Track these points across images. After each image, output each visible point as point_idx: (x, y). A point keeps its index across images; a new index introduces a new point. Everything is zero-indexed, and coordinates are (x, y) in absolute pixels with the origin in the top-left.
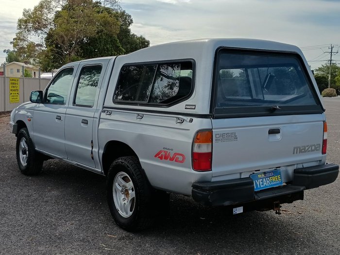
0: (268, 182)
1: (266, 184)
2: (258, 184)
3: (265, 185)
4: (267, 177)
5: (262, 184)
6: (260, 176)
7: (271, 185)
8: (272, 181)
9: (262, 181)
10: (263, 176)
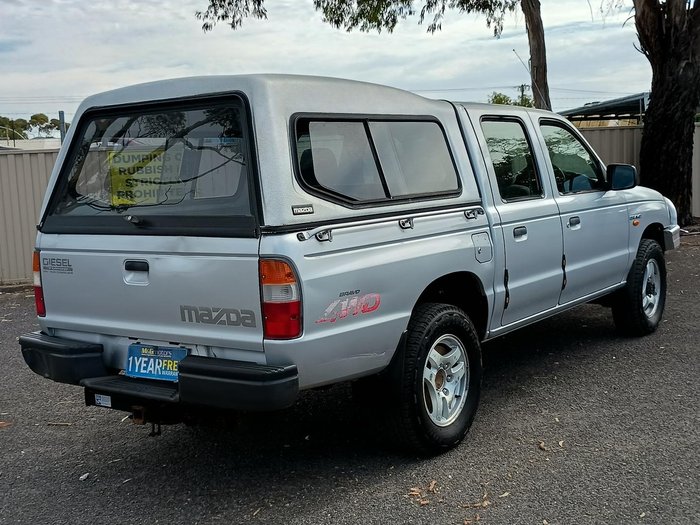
0: (157, 366)
1: (152, 369)
2: (137, 364)
3: (150, 371)
4: (158, 358)
5: (145, 368)
6: (144, 351)
7: (162, 376)
8: (166, 367)
9: (147, 363)
10: (152, 352)
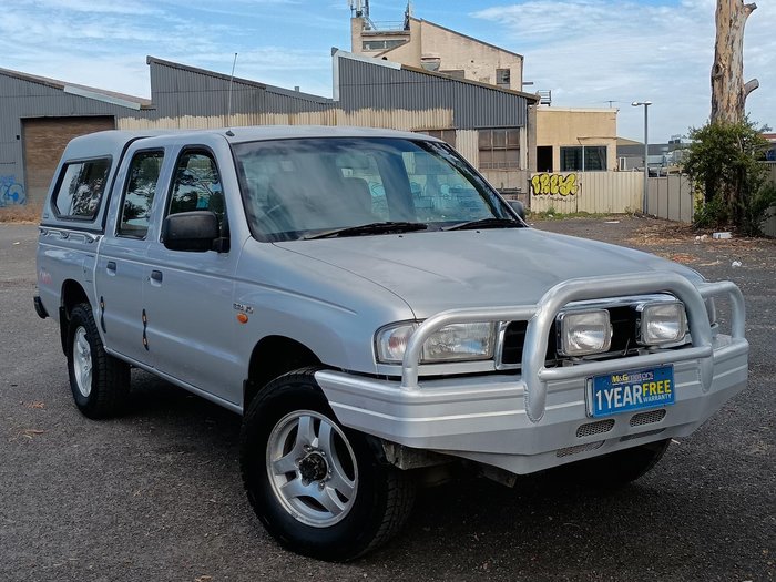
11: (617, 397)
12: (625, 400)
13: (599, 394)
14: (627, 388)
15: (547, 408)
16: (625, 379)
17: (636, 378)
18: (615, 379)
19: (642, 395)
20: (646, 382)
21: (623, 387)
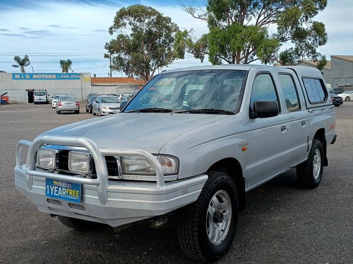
11: (56, 191)
12: (59, 193)
13: (48, 186)
14: (60, 188)
15: (33, 186)
16: (59, 184)
17: (64, 185)
18: (55, 182)
19: (66, 194)
20: (68, 188)
21: (59, 187)
